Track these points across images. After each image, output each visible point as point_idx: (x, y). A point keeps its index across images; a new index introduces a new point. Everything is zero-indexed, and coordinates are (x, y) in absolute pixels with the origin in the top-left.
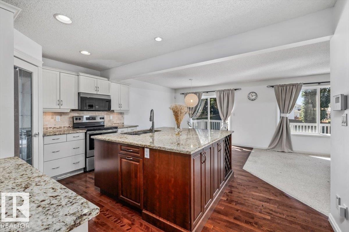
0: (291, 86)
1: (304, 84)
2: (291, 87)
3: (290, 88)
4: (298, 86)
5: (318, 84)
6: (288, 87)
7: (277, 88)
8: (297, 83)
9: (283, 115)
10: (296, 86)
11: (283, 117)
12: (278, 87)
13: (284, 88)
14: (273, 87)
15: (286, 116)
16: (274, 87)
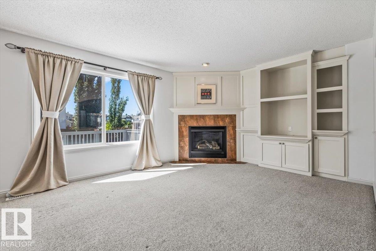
0: (63, 60)
1: (85, 62)
2: (64, 62)
3: (61, 62)
4: (76, 63)
5: (103, 68)
6: (58, 62)
7: (33, 56)
8: (74, 58)
9: (46, 114)
10: (73, 62)
11: (47, 118)
12: (37, 55)
13: (48, 61)
14: (23, 50)
15: (54, 117)
16: (26, 53)
